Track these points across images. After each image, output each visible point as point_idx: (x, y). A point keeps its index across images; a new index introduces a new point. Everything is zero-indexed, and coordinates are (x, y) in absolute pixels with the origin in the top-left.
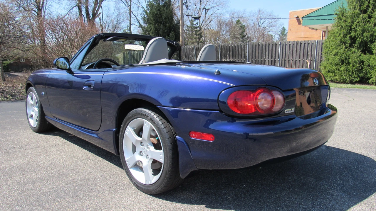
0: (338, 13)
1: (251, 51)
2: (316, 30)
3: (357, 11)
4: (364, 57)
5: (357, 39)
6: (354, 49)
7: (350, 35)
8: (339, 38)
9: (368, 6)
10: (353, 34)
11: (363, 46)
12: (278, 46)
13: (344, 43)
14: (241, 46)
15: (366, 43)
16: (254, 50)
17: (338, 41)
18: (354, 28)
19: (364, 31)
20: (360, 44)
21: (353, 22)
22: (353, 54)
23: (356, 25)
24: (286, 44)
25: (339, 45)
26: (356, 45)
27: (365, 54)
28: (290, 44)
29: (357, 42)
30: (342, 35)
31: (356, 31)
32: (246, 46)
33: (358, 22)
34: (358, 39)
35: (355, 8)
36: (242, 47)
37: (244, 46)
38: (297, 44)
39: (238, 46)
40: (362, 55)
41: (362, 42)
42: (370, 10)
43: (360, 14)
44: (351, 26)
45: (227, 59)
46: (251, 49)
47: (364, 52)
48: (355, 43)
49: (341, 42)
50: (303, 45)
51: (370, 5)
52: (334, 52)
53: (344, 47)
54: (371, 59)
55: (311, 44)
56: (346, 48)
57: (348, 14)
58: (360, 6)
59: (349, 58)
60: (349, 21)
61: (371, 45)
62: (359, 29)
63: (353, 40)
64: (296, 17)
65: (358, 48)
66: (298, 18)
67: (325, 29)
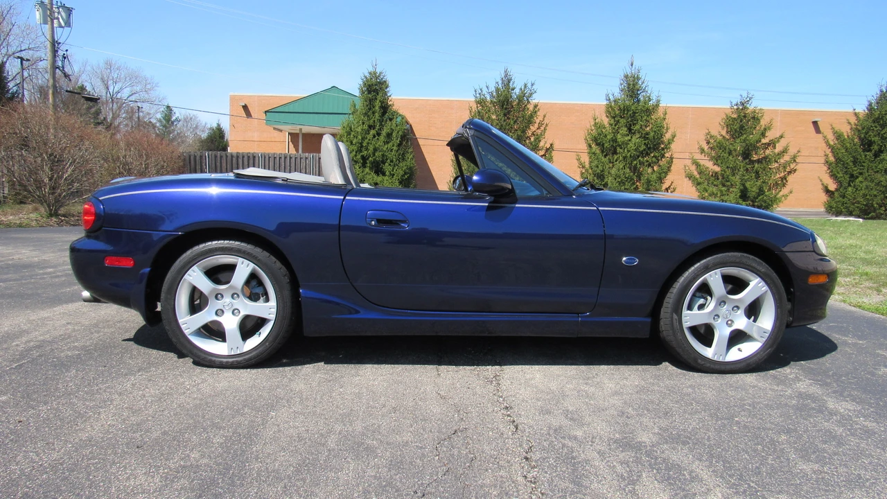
0: (345, 126)
1: (214, 165)
2: (281, 131)
3: (366, 127)
4: (378, 179)
5: (368, 158)
6: (367, 170)
7: (361, 154)
9: (374, 121)
10: (365, 153)
11: (375, 166)
12: (257, 159)
14: (195, 156)
15: (378, 163)
16: (218, 164)
18: (365, 146)
19: (375, 150)
20: (372, 163)
21: (363, 139)
22: (368, 176)
23: (368, 143)
24: (269, 157)
26: (368, 165)
27: (378, 175)
28: (275, 158)
29: (368, 162)
30: (354, 153)
31: (367, 149)
32: (204, 158)
33: (369, 140)
34: (370, 159)
35: (363, 123)
36: (198, 158)
37: (201, 157)
38: (285, 158)
39: (190, 156)
40: (375, 177)
41: (374, 162)
42: (377, 127)
44: (361, 144)
46: (213, 162)
47: (377, 173)
50: (294, 159)
51: (376, 120)
54: (385, 182)
55: (304, 158)
57: (359, 130)
58: (368, 120)
60: (360, 137)
62: (371, 148)
63: (364, 159)
64: (243, 106)
65: (371, 169)
66: (245, 107)
67: (298, 132)
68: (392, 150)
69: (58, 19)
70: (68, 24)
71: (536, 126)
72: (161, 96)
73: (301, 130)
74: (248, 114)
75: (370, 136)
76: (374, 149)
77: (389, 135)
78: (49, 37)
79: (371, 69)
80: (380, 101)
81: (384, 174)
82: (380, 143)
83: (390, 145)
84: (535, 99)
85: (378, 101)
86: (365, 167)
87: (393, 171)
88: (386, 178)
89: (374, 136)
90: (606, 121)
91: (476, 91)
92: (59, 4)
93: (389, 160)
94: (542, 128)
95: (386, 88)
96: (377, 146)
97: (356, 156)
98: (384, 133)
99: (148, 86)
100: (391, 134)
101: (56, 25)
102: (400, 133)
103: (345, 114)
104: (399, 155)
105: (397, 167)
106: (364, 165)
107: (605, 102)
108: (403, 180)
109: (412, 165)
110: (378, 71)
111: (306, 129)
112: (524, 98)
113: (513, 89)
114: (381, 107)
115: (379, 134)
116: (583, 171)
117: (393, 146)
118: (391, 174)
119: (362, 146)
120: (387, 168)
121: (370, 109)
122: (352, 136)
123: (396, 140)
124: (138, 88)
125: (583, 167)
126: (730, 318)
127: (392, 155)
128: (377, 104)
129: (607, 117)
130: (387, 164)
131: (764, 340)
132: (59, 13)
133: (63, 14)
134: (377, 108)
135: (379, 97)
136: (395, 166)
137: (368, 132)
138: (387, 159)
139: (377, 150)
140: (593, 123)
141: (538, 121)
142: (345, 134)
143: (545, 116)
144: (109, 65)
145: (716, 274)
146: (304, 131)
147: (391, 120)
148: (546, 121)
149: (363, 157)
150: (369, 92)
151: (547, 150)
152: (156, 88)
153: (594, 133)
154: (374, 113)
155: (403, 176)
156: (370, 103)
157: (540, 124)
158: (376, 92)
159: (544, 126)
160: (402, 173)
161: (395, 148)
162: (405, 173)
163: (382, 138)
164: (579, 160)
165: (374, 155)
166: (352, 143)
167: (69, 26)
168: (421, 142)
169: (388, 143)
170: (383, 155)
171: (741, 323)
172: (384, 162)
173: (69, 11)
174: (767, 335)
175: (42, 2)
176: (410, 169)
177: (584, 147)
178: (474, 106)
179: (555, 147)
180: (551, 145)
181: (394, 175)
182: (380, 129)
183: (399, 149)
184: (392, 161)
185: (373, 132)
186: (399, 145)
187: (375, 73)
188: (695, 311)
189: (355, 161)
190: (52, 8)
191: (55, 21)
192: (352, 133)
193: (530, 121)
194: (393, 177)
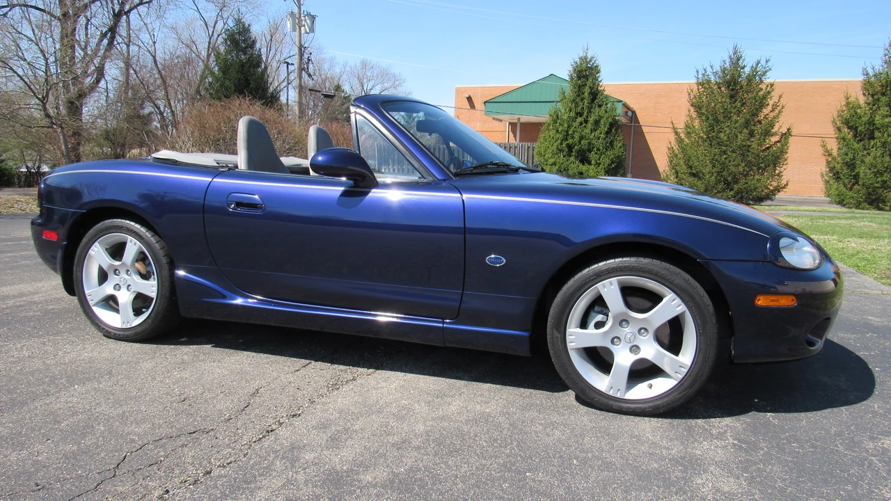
0: (552, 114)
2: (501, 121)
3: (572, 114)
4: (584, 168)
5: (574, 146)
6: (572, 159)
8: (556, 144)
9: (582, 108)
10: (570, 141)
11: (581, 155)
13: (561, 150)
15: (584, 151)
17: (554, 148)
19: (581, 138)
20: (578, 152)
21: (569, 127)
23: (574, 132)
25: (557, 154)
26: (574, 154)
27: (583, 164)
29: (573, 150)
30: (559, 141)
31: (573, 138)
33: (575, 127)
34: (576, 147)
35: (570, 111)
40: (581, 165)
41: (579, 151)
42: (585, 114)
43: (576, 118)
44: (567, 132)
45: (389, 165)
47: (582, 162)
48: (572, 152)
49: (558, 148)
51: (585, 106)
52: (552, 161)
53: (562, 156)
54: (591, 171)
56: (564, 157)
57: (565, 117)
58: (576, 107)
59: (568, 170)
60: (566, 125)
62: (577, 136)
63: (570, 147)
64: (468, 98)
65: (576, 157)
66: (469, 99)
67: (516, 121)
68: (599, 139)
69: (304, 26)
70: (312, 30)
71: (770, 108)
72: (408, 91)
73: (519, 119)
74: (472, 106)
75: (576, 124)
76: (579, 137)
77: (597, 123)
78: (297, 43)
79: (582, 54)
80: (590, 87)
81: (590, 163)
82: (587, 131)
83: (597, 133)
84: (768, 79)
85: (587, 87)
86: (570, 156)
87: (599, 159)
88: (592, 167)
89: (581, 124)
90: (862, 100)
91: (698, 72)
92: (305, 13)
93: (595, 149)
94: (777, 111)
95: (597, 73)
96: (584, 134)
97: (561, 144)
98: (591, 120)
99: (397, 83)
100: (599, 121)
101: (303, 32)
102: (610, 120)
103: (553, 102)
104: (607, 143)
105: (603, 156)
106: (569, 154)
107: (861, 78)
108: (610, 170)
109: (620, 154)
110: (589, 56)
111: (524, 119)
112: (755, 77)
113: (743, 68)
114: (590, 93)
115: (586, 122)
116: (830, 159)
117: (601, 133)
118: (597, 163)
119: (568, 135)
120: (593, 156)
121: (579, 96)
122: (558, 124)
123: (604, 128)
124: (386, 85)
125: (830, 155)
126: (635, 344)
127: (599, 144)
128: (587, 90)
129: (864, 94)
130: (593, 153)
131: (681, 377)
132: (305, 20)
133: (308, 21)
134: (586, 94)
135: (589, 83)
136: (601, 155)
137: (574, 119)
138: (593, 148)
139: (583, 139)
140: (844, 103)
141: (771, 103)
142: (552, 122)
143: (780, 97)
144: (364, 64)
145: (611, 284)
146: (522, 121)
147: (600, 106)
148: (783, 101)
149: (568, 146)
150: (579, 78)
151: (783, 135)
152: (403, 84)
153: (846, 115)
154: (582, 99)
155: (609, 165)
156: (579, 89)
157: (775, 106)
158: (586, 77)
159: (779, 108)
160: (608, 162)
161: (602, 136)
162: (613, 162)
163: (589, 126)
164: (824, 146)
165: (580, 143)
166: (558, 131)
167: (313, 32)
168: (645, 129)
169: (596, 130)
170: (589, 143)
171: (650, 350)
172: (590, 151)
173: (313, 18)
174: (685, 371)
175: (292, 12)
176: (618, 157)
177: (831, 131)
178: (696, 88)
179: (794, 132)
180: (788, 130)
181: (600, 164)
182: (587, 117)
183: (607, 137)
184: (598, 150)
185: (580, 119)
186: (607, 133)
187: (586, 58)
188: (591, 330)
189: (560, 150)
190: (300, 16)
191: (303, 28)
192: (559, 121)
193: (762, 103)
194: (599, 166)
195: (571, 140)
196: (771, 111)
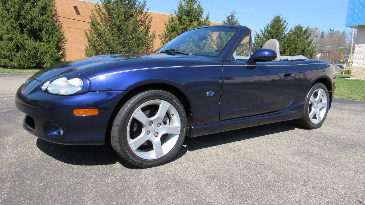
5: (26, 26)
7: (19, 22)
11: (33, 33)
18: (23, 15)
29: (25, 29)
31: (25, 18)
41: (31, 30)
61: (40, 33)
76: (31, 19)
81: (41, 40)
82: (36, 14)
83: (45, 17)
87: (49, 38)
93: (45, 29)
105: (52, 36)
106: (22, 32)
117: (48, 17)
120: (44, 35)
130: (43, 32)
136: (50, 34)
138: (43, 28)
143: (148, 10)
149: (21, 25)
163: (37, 9)
165: (31, 23)
172: (41, 31)
181: (50, 41)
184: (48, 30)
194: (50, 43)
195: (24, 20)
196: (143, 17)
